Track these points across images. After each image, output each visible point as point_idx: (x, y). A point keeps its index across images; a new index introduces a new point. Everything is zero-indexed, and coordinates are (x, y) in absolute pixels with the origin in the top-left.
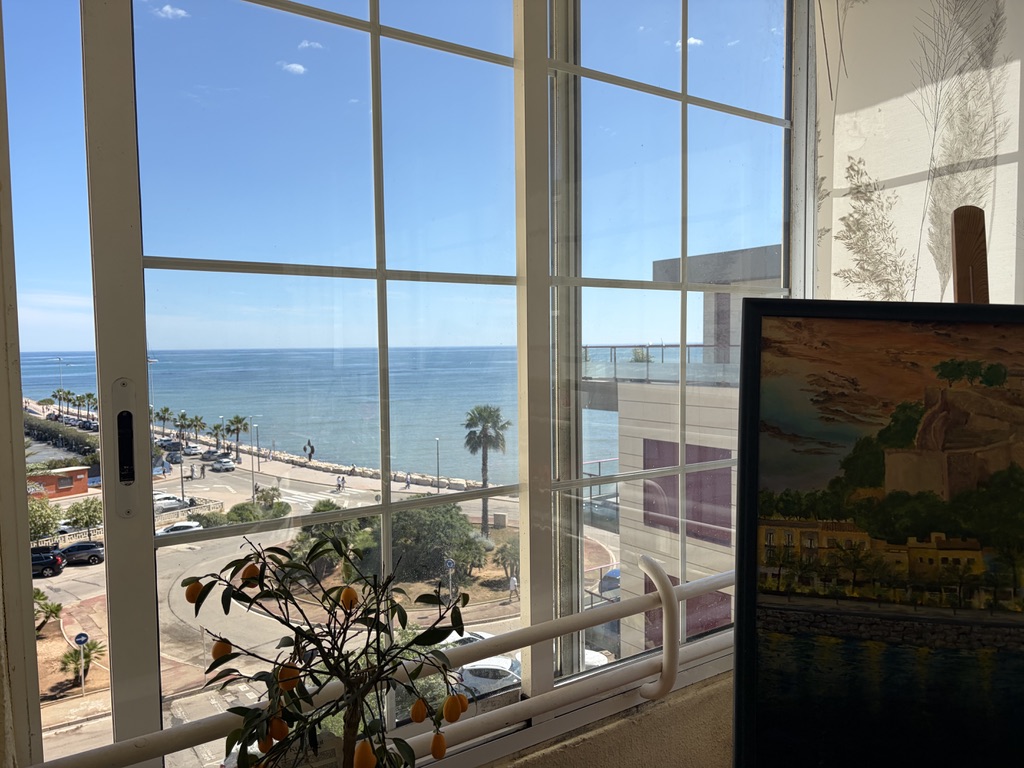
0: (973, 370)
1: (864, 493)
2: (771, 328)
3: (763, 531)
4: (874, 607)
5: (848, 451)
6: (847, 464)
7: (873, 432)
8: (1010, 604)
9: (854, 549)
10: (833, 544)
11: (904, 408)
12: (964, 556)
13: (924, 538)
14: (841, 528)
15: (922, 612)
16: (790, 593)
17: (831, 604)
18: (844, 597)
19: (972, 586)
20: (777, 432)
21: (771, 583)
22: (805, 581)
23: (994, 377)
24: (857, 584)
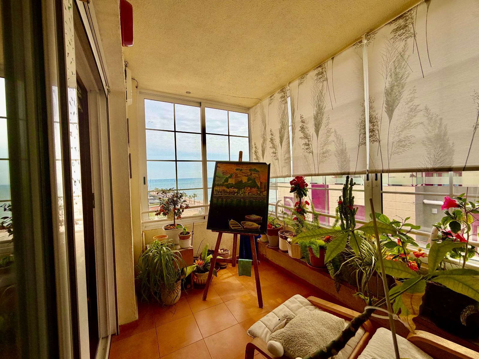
0: (239, 169)
1: (226, 183)
2: (218, 165)
3: (215, 188)
4: (225, 195)
5: (225, 179)
6: (224, 180)
7: (228, 176)
8: (239, 195)
9: (224, 189)
10: (222, 189)
11: (232, 174)
12: (235, 190)
13: (231, 188)
14: (223, 187)
15: (230, 196)
16: (217, 194)
17: (221, 195)
18: (222, 194)
19: (235, 193)
20: (218, 177)
21: (215, 193)
22: (219, 193)
23: (241, 170)
24: (224, 193)
